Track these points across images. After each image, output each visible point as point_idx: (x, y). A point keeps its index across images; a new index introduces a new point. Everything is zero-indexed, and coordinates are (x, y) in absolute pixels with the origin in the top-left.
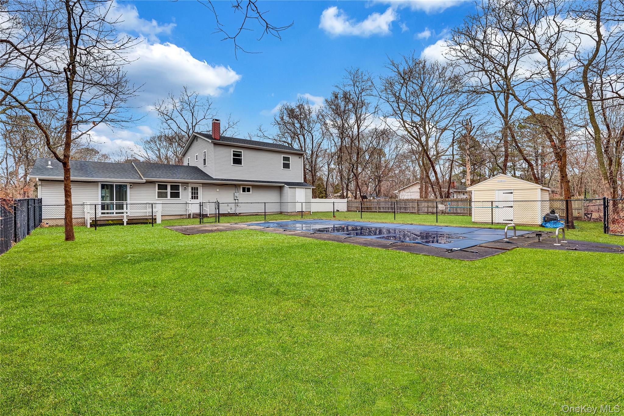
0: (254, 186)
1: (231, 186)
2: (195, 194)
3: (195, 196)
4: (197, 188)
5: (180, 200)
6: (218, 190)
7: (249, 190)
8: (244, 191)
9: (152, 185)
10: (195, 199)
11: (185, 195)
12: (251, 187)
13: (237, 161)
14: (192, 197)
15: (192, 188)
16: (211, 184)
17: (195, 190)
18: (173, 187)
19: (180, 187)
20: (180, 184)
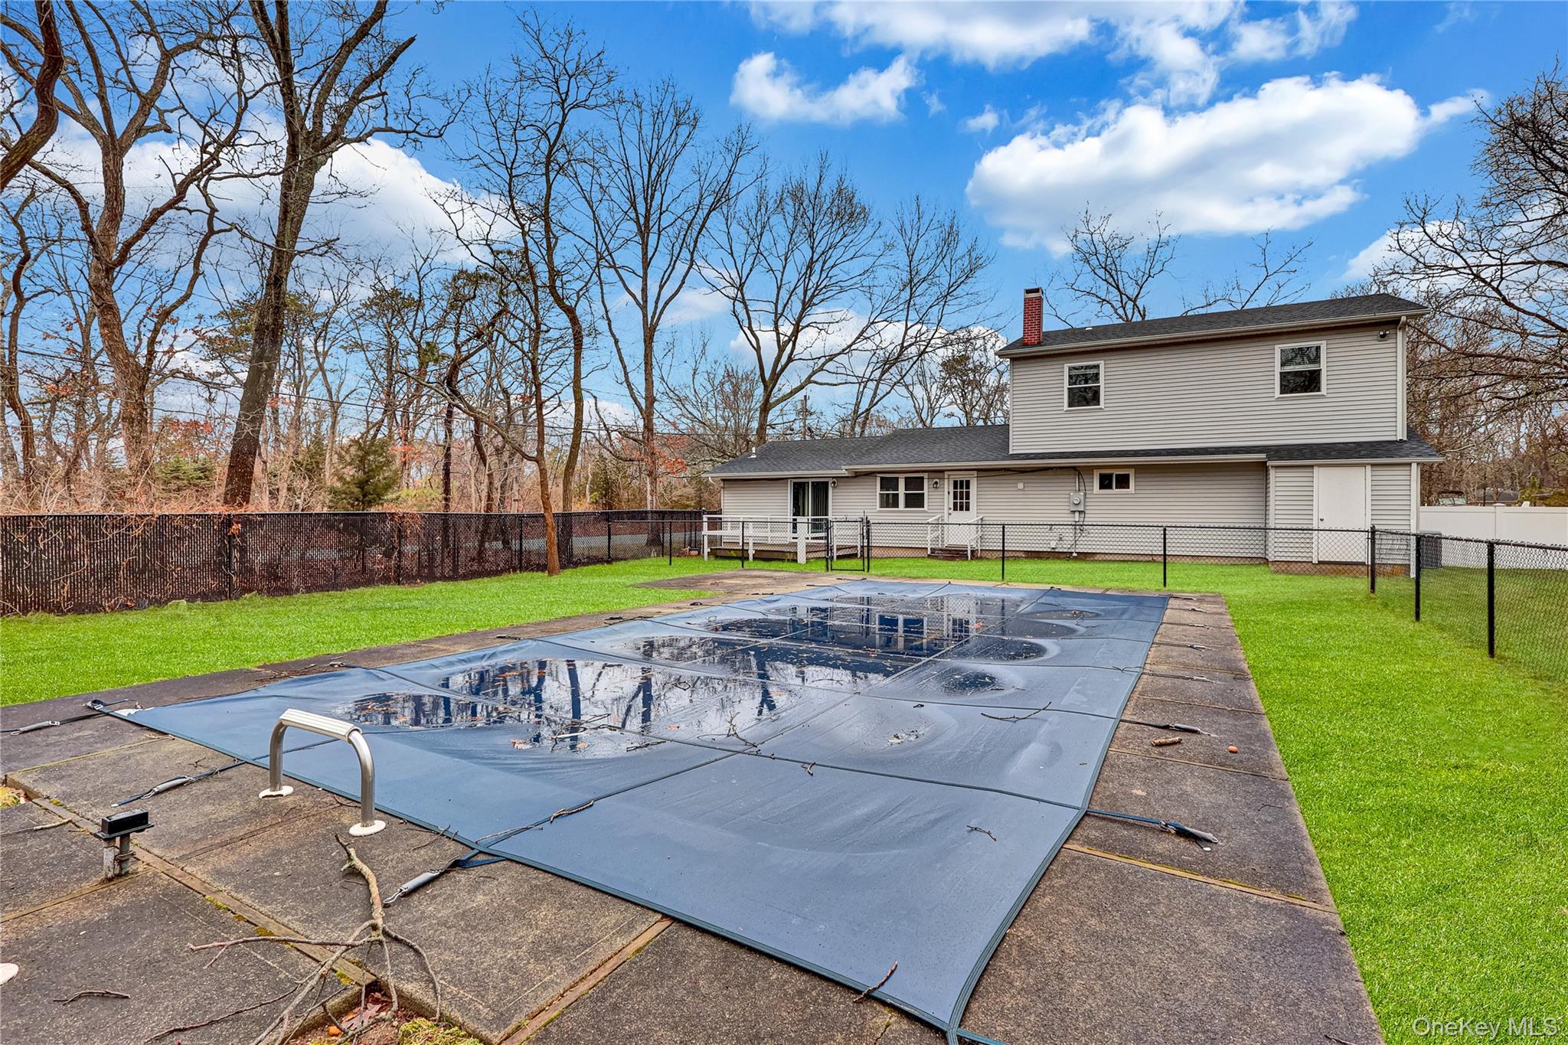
0: (1140, 469)
1: (1059, 471)
2: (961, 498)
3: (961, 503)
4: (968, 482)
5: (925, 512)
6: (1020, 486)
7: (1123, 482)
8: (1102, 486)
9: (869, 479)
10: (961, 509)
11: (938, 500)
12: (1132, 473)
13: (1084, 395)
14: (955, 504)
15: (955, 483)
16: (1001, 470)
17: (962, 487)
18: (909, 483)
19: (926, 482)
20: (926, 475)
